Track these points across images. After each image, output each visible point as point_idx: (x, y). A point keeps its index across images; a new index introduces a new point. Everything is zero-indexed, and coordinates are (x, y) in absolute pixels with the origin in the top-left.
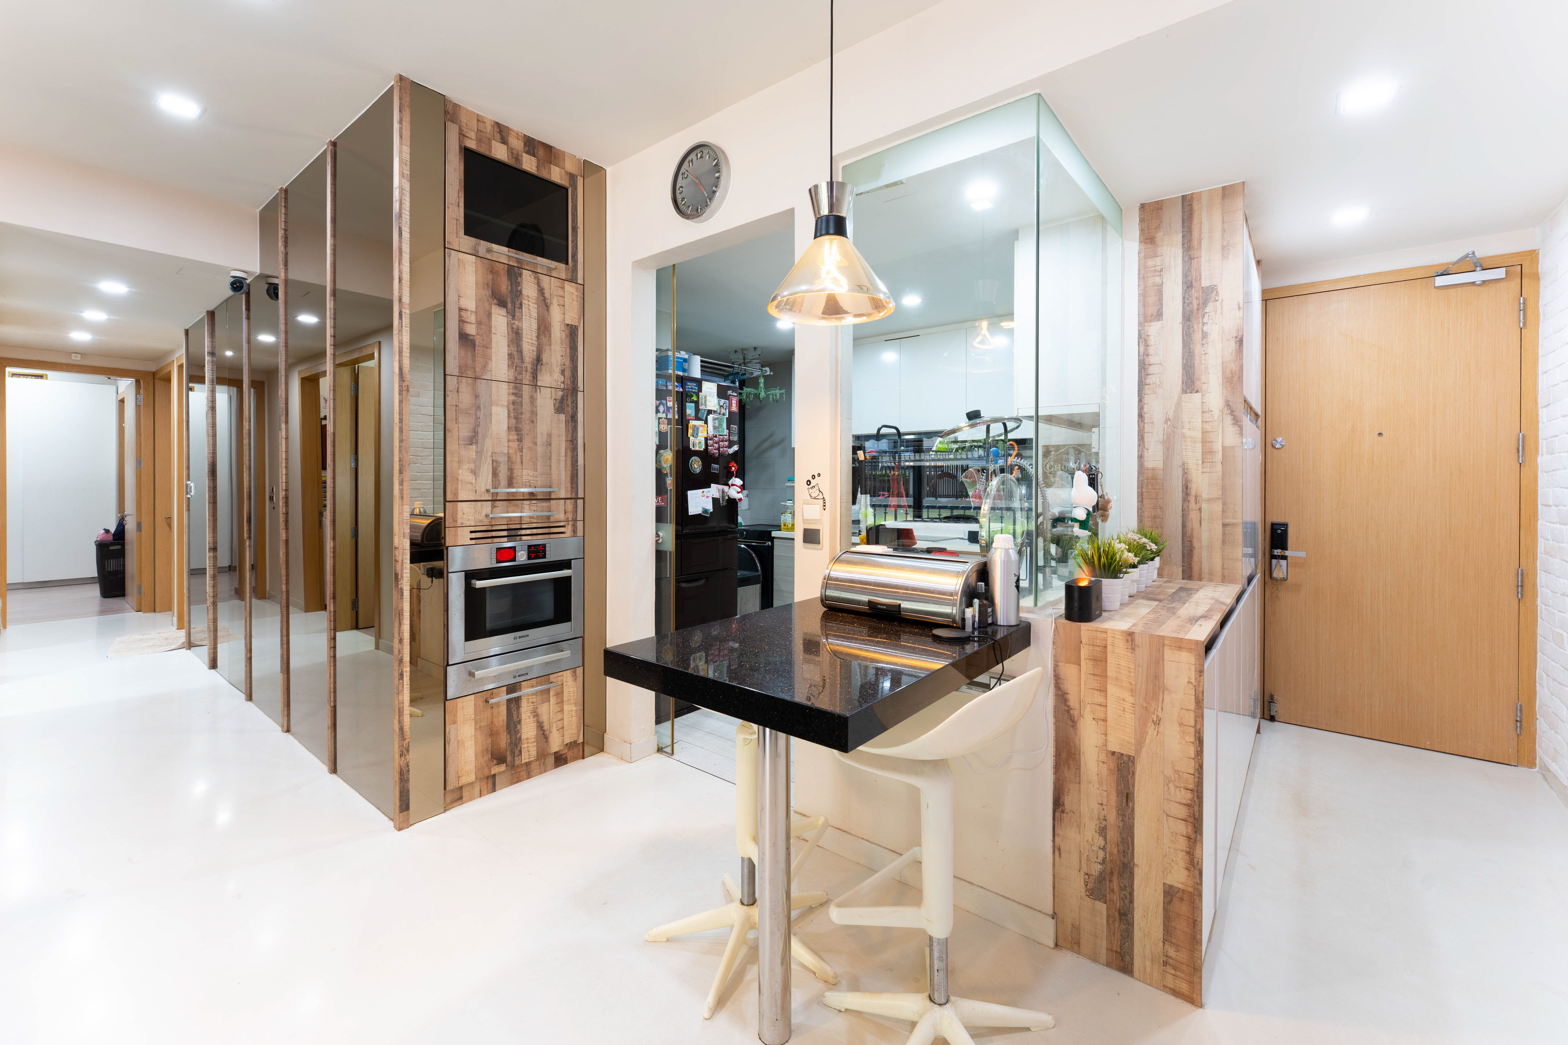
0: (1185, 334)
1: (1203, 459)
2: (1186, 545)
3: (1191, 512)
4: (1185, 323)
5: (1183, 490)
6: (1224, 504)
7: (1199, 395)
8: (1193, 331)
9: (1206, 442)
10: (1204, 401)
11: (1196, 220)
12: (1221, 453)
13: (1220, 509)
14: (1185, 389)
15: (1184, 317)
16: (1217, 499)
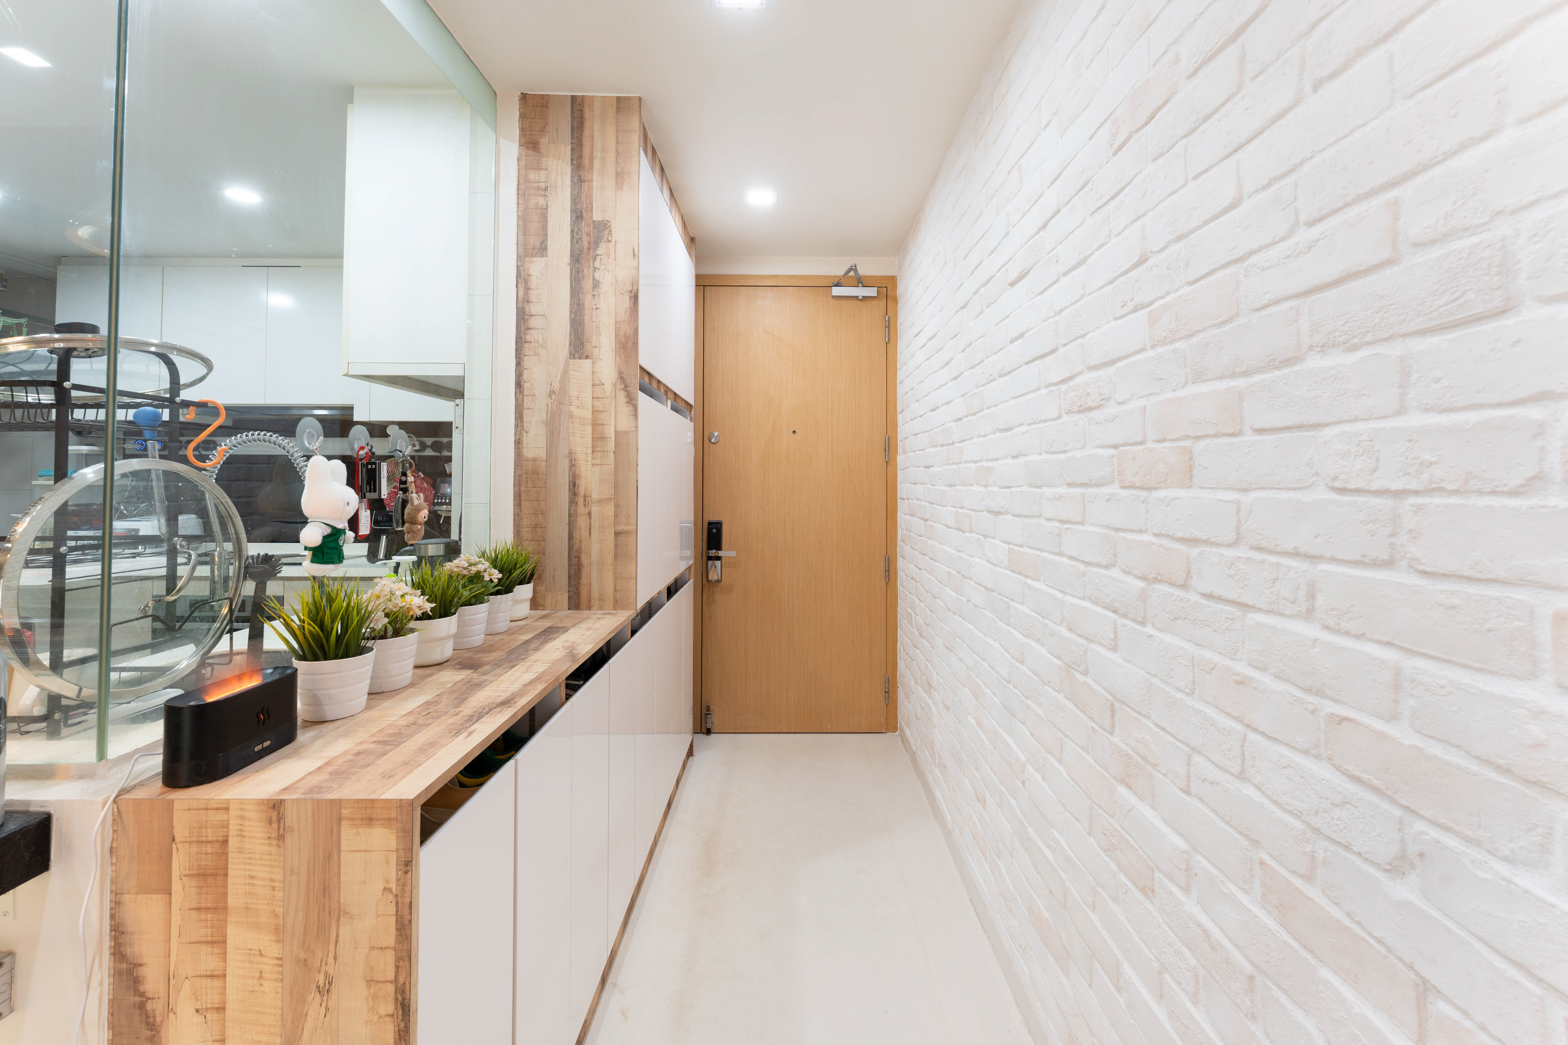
0: (573, 278)
1: (593, 447)
2: (573, 562)
3: (579, 518)
4: (574, 265)
5: (570, 488)
6: (617, 506)
7: (588, 362)
8: (583, 277)
9: (596, 425)
10: (596, 371)
11: (587, 132)
12: (613, 439)
13: (613, 513)
14: (573, 352)
15: (572, 256)
16: (609, 499)
